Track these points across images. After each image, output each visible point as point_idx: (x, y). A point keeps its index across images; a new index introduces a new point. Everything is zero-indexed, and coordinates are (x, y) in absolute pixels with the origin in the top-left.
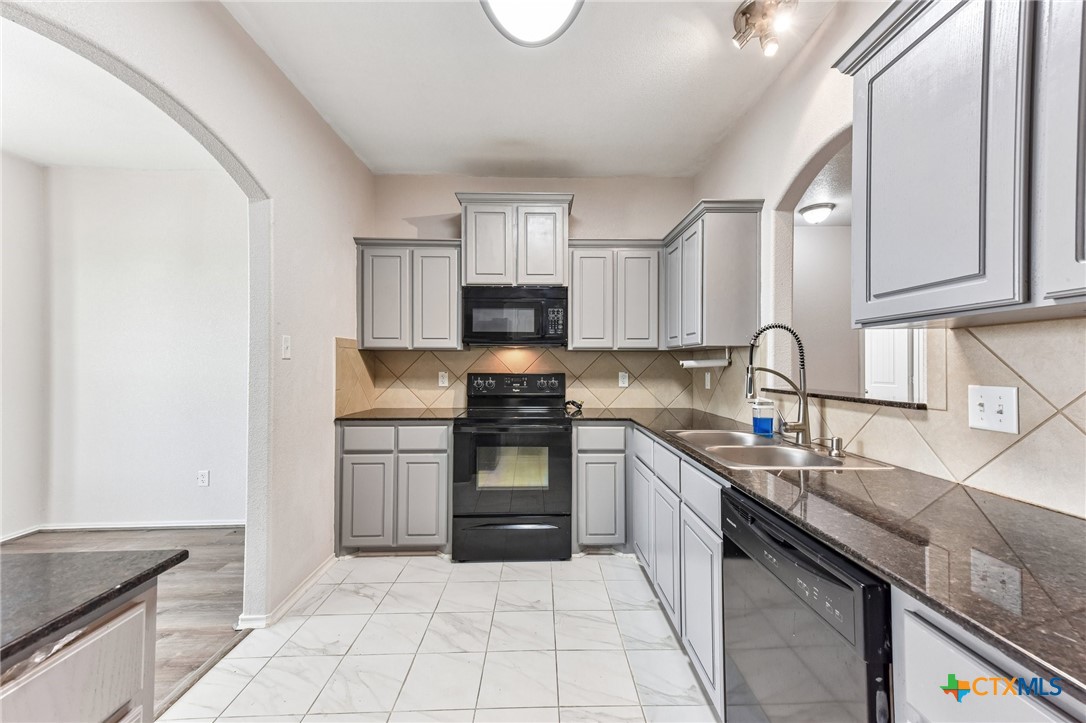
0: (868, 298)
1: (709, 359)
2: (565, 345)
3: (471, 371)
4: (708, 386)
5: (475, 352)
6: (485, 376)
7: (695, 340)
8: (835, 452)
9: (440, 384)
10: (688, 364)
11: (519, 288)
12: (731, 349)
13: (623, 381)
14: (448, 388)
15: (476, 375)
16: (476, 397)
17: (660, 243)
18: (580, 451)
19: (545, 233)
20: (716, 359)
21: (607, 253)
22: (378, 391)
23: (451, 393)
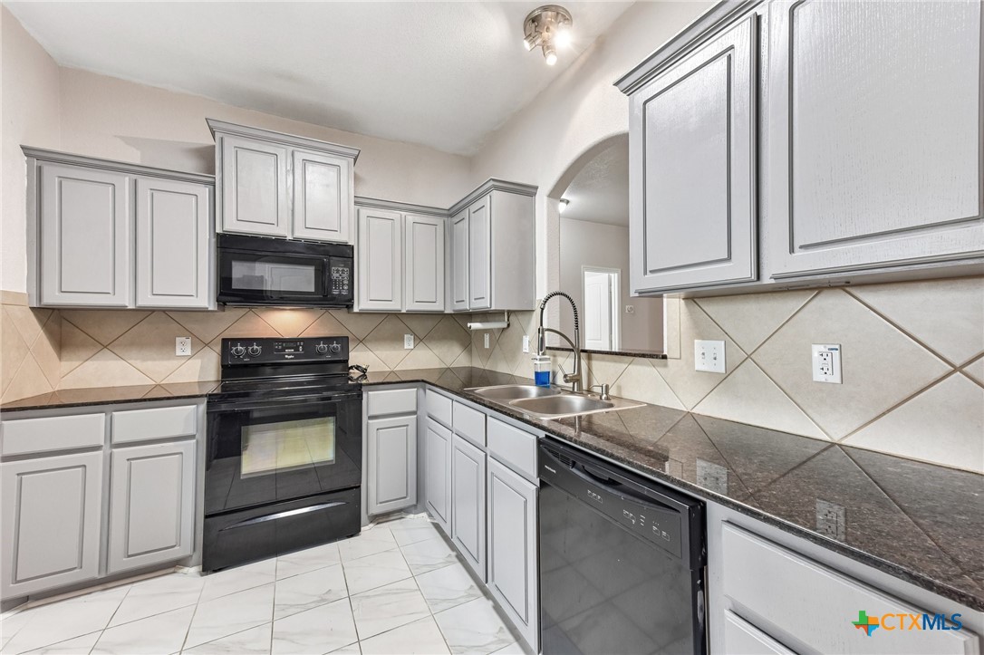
0: (645, 273)
1: (488, 321)
2: (349, 306)
3: (228, 335)
4: (487, 345)
5: (232, 313)
6: (247, 342)
7: (483, 304)
8: (604, 396)
9: (179, 353)
10: (475, 326)
11: (296, 241)
12: (510, 312)
13: (409, 343)
14: (190, 358)
15: (235, 341)
16: (233, 366)
17: (446, 212)
18: (371, 418)
19: (327, 186)
20: (495, 321)
21: (395, 215)
22: (66, 365)
23: (196, 363)
